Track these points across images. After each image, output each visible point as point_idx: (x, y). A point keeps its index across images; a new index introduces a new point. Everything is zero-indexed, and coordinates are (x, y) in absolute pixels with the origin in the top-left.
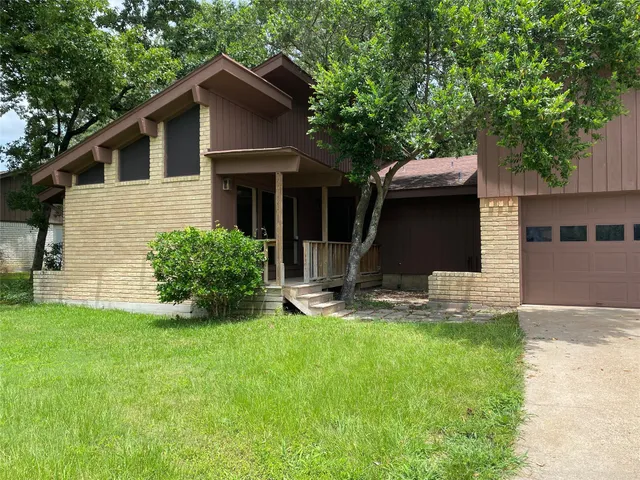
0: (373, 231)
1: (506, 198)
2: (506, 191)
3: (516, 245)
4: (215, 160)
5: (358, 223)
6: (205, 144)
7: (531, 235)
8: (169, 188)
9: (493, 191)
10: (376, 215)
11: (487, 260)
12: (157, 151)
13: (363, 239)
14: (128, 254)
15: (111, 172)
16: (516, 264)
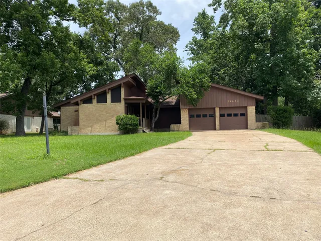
0: (158, 116)
1: (186, 109)
2: (186, 107)
3: (188, 119)
4: (125, 99)
5: (154, 114)
6: (123, 96)
7: (191, 116)
8: (113, 105)
9: (183, 107)
10: (158, 112)
11: (182, 122)
12: (109, 97)
13: (155, 118)
14: (100, 121)
15: (95, 101)
16: (188, 122)
